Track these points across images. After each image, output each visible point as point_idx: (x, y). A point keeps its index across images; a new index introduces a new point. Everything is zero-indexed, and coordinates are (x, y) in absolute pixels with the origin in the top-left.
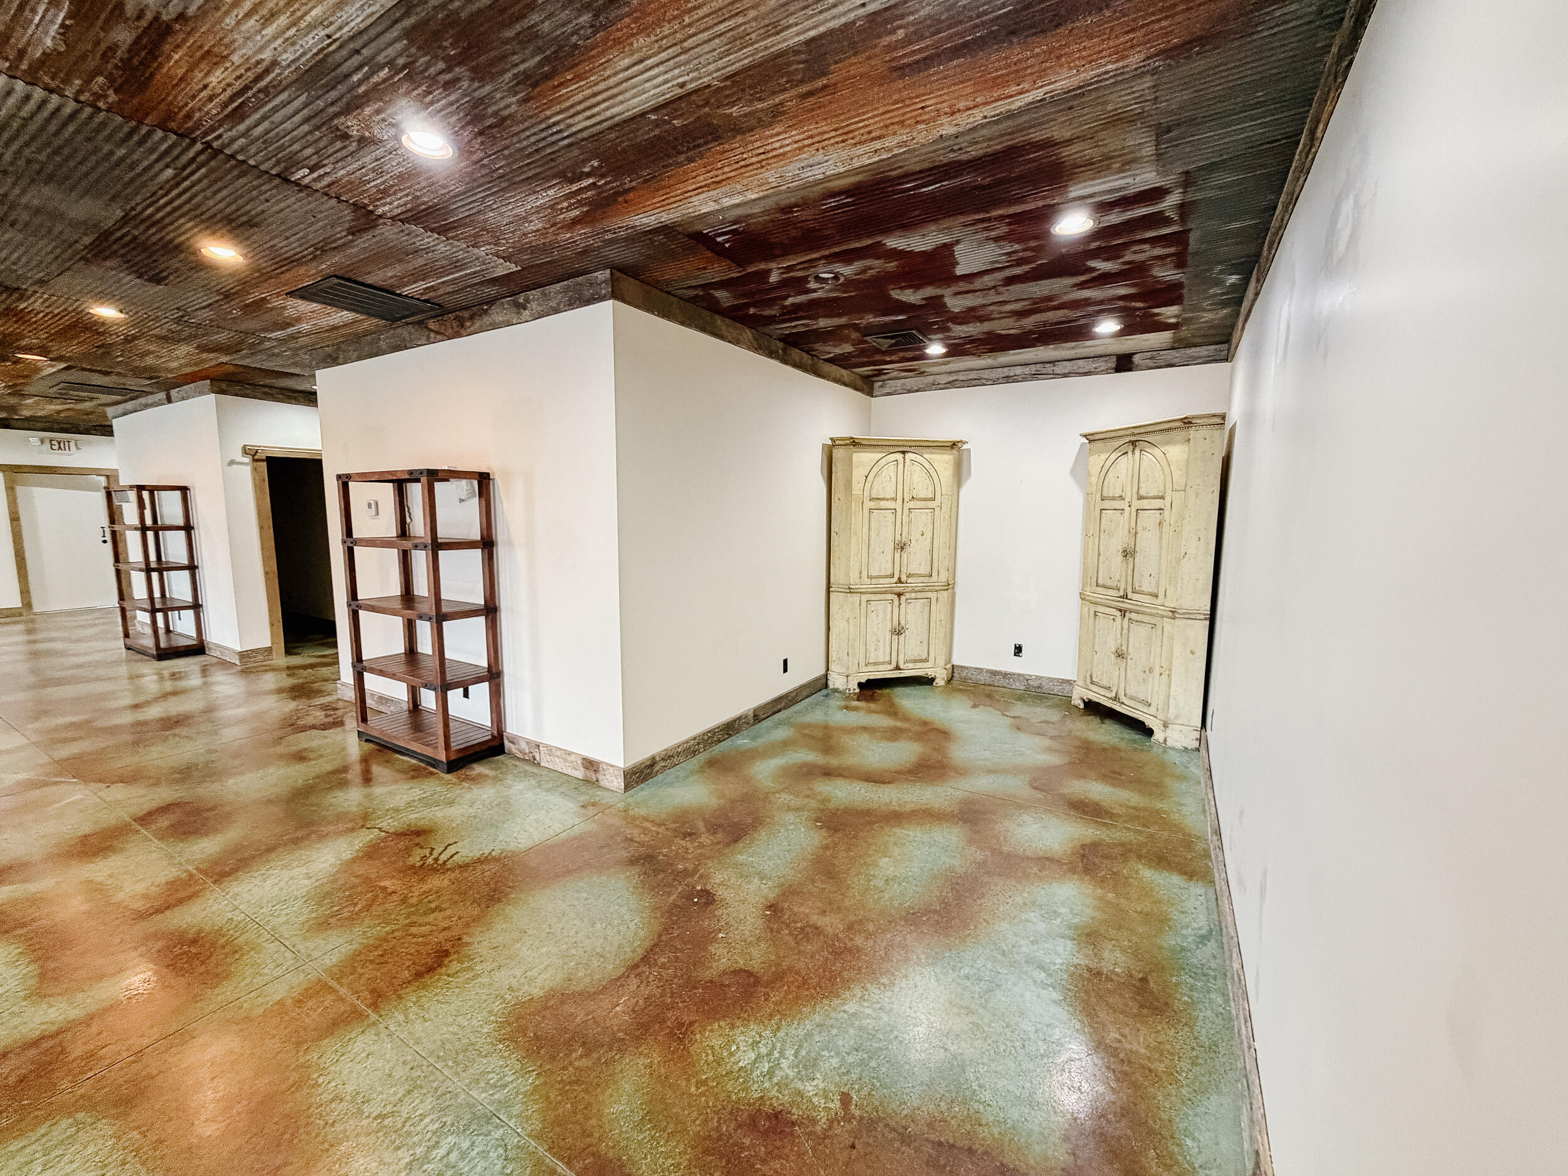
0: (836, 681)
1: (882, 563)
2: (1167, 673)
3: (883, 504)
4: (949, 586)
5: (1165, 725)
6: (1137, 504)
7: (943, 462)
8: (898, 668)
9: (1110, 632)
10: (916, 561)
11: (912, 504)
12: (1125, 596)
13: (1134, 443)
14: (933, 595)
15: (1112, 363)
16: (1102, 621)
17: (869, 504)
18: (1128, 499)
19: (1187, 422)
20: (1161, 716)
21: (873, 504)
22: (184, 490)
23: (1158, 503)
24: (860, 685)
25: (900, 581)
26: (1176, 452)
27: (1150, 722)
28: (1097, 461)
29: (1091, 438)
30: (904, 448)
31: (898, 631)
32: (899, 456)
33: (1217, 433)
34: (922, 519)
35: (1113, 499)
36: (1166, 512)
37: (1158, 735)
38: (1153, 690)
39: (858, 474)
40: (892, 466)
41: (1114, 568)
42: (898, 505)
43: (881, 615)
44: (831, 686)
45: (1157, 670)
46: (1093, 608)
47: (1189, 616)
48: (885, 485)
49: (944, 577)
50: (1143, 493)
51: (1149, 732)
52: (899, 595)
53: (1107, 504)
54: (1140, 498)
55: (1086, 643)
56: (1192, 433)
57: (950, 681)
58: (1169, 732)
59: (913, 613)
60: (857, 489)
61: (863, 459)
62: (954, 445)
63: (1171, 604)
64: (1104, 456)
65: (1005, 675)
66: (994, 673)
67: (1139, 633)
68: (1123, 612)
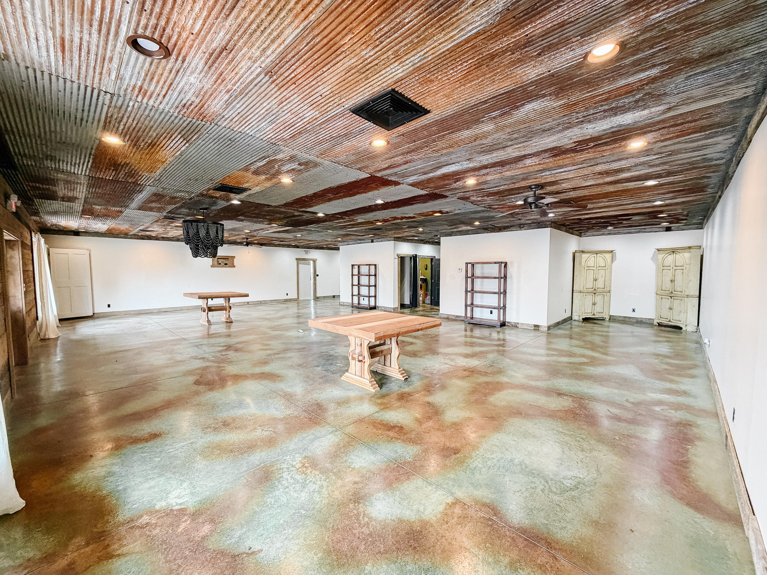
0: (575, 317)
1: (590, 285)
2: (686, 312)
3: (591, 268)
4: (609, 292)
5: (686, 326)
6: (675, 268)
7: (608, 256)
8: (594, 315)
9: (667, 303)
10: (600, 284)
11: (599, 268)
12: (672, 293)
13: (673, 252)
14: (605, 294)
15: (665, 229)
16: (664, 300)
17: (586, 268)
18: (672, 266)
19: (690, 248)
20: (685, 324)
21: (588, 268)
22: (375, 265)
23: (682, 268)
24: (583, 319)
25: (595, 290)
26: (687, 255)
27: (681, 326)
28: (661, 256)
29: (658, 250)
30: (597, 253)
31: (594, 304)
32: (595, 255)
33: (699, 250)
34: (602, 272)
35: (667, 266)
36: (684, 270)
37: (684, 329)
38: (682, 317)
39: (583, 260)
40: (593, 258)
41: (668, 286)
42: (595, 268)
43: (589, 299)
44: (573, 319)
45: (683, 311)
46: (661, 297)
47: (692, 296)
48: (591, 263)
49: (608, 289)
50: (677, 265)
51: (681, 328)
52: (595, 294)
53: (664, 268)
54: (676, 266)
55: (658, 307)
56: (691, 250)
57: (610, 319)
58: (687, 327)
59: (599, 299)
60: (583, 264)
61: (585, 256)
62: (612, 251)
63: (687, 294)
64: (663, 255)
65: (629, 318)
66: (625, 317)
67: (676, 303)
68: (671, 297)
